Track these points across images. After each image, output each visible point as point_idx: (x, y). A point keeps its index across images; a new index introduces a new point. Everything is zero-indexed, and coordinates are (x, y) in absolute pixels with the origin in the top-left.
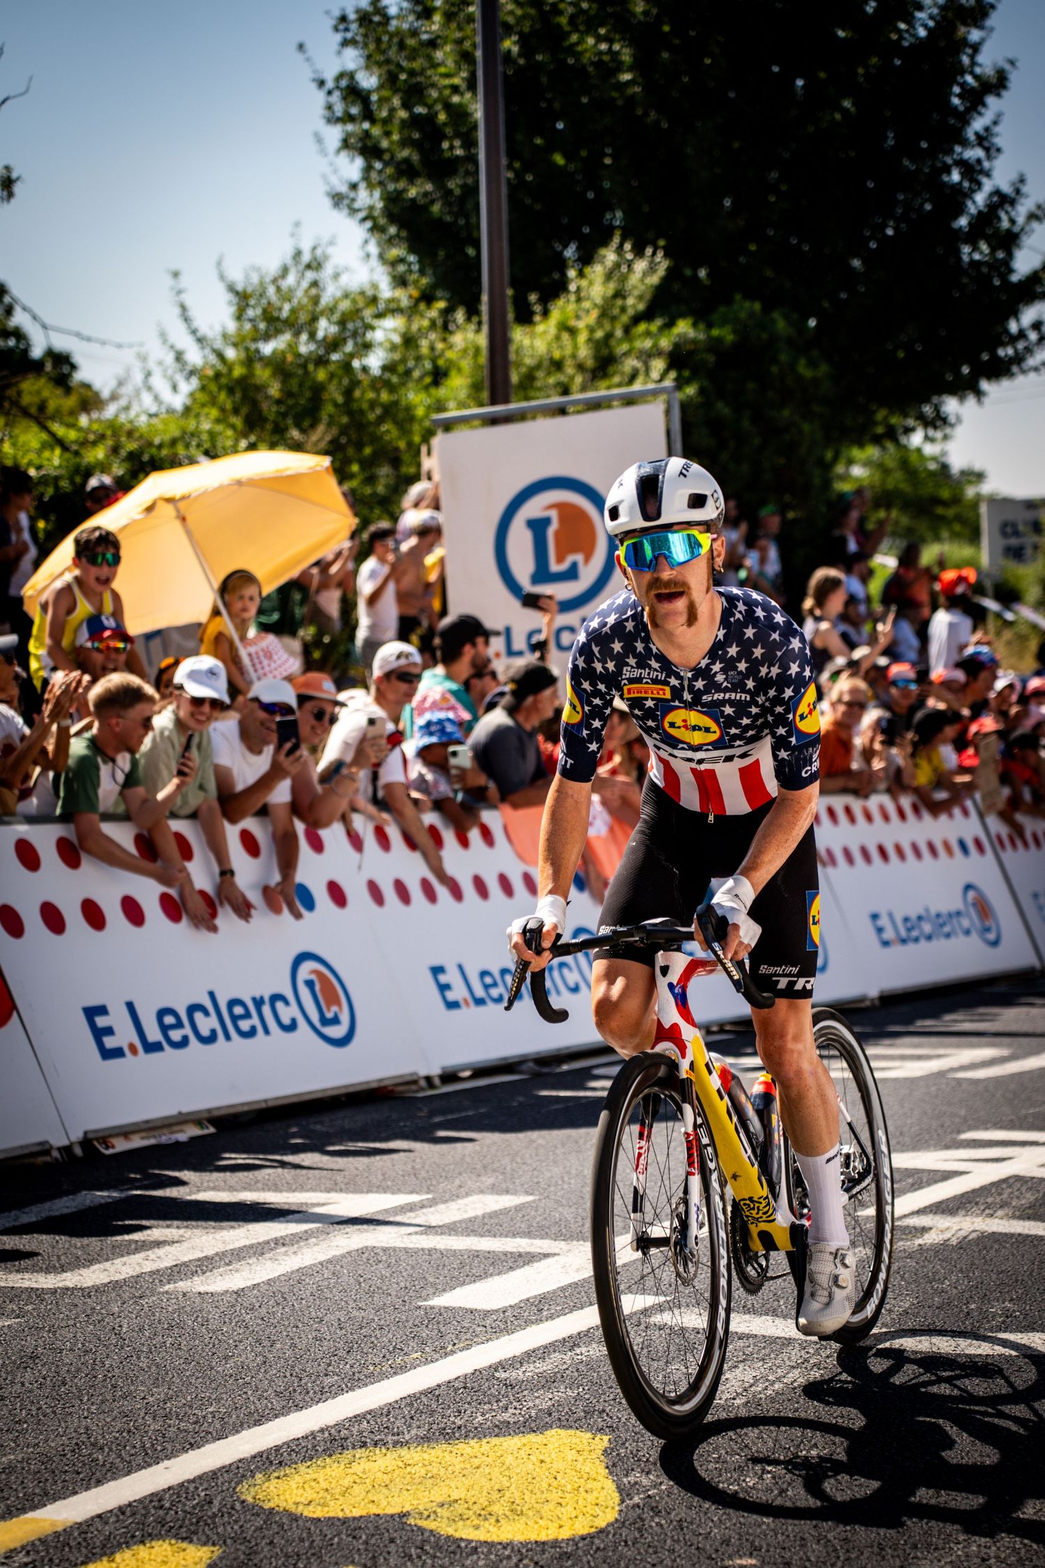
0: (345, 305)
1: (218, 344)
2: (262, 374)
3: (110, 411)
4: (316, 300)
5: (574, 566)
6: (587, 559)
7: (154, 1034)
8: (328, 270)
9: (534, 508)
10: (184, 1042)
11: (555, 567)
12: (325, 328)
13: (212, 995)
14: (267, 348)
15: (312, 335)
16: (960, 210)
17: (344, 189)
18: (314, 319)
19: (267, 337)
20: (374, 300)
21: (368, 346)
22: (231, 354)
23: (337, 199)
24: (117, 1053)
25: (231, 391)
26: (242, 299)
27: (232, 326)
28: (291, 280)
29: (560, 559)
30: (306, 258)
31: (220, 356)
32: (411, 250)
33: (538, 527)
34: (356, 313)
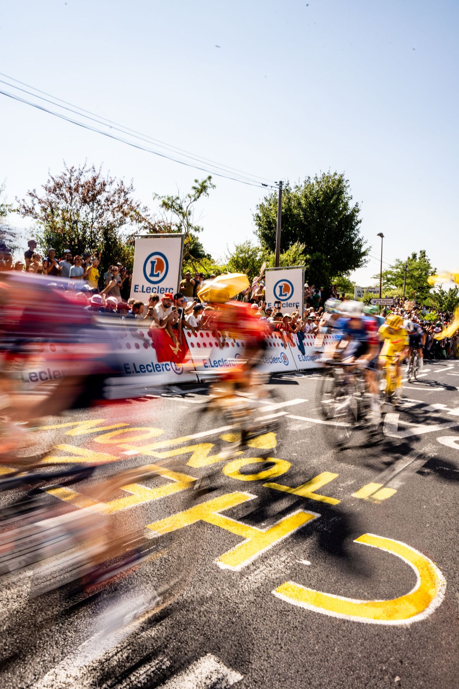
0: (253, 250)
1: (233, 255)
2: (240, 260)
3: (216, 264)
4: (249, 249)
5: (286, 294)
6: (288, 293)
7: (213, 364)
8: (251, 244)
9: (280, 284)
10: (217, 366)
11: (283, 294)
12: (250, 253)
13: (222, 359)
14: (241, 256)
15: (248, 254)
16: (353, 241)
17: (255, 231)
18: (248, 251)
19: (241, 254)
20: (258, 249)
21: (257, 256)
22: (235, 256)
23: (254, 233)
24: (207, 367)
25: (234, 262)
26: (237, 248)
27: (235, 252)
28: (245, 245)
29: (284, 293)
30: (248, 242)
31: (233, 256)
32: (265, 241)
33: (281, 287)
34: (255, 251)
